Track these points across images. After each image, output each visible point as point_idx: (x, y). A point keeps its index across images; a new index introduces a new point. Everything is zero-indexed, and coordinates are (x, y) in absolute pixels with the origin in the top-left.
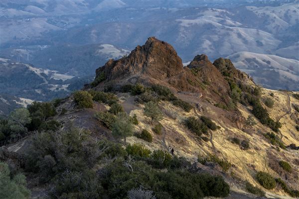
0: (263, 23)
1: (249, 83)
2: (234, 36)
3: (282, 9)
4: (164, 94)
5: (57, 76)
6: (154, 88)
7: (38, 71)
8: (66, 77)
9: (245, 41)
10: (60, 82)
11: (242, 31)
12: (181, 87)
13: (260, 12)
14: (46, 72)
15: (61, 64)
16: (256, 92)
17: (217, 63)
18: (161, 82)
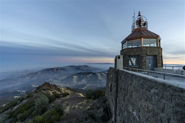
0: (58, 80)
1: (58, 87)
2: (54, 82)
3: (61, 78)
4: (48, 90)
5: (23, 91)
6: (47, 89)
7: (19, 91)
8: (24, 91)
9: (56, 82)
10: (24, 92)
11: (55, 81)
12: (51, 88)
13: (58, 78)
14: (21, 91)
15: (24, 89)
16: (59, 88)
17: (54, 85)
18: (48, 88)
